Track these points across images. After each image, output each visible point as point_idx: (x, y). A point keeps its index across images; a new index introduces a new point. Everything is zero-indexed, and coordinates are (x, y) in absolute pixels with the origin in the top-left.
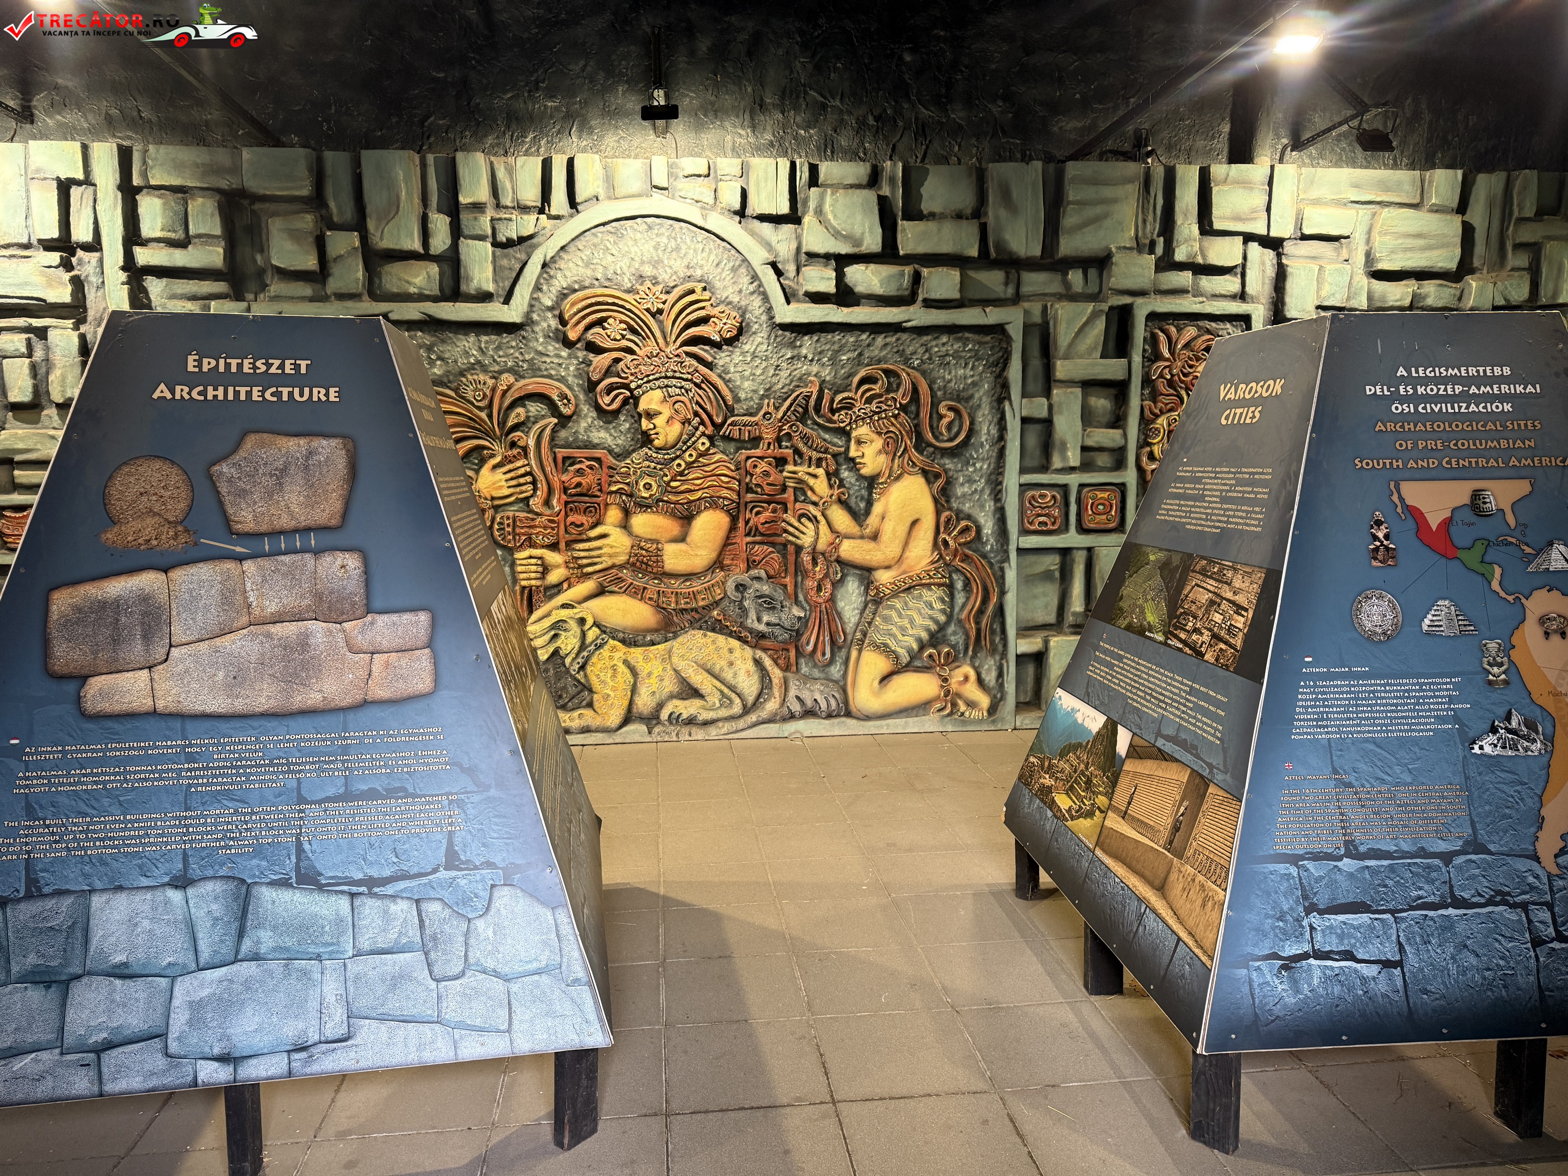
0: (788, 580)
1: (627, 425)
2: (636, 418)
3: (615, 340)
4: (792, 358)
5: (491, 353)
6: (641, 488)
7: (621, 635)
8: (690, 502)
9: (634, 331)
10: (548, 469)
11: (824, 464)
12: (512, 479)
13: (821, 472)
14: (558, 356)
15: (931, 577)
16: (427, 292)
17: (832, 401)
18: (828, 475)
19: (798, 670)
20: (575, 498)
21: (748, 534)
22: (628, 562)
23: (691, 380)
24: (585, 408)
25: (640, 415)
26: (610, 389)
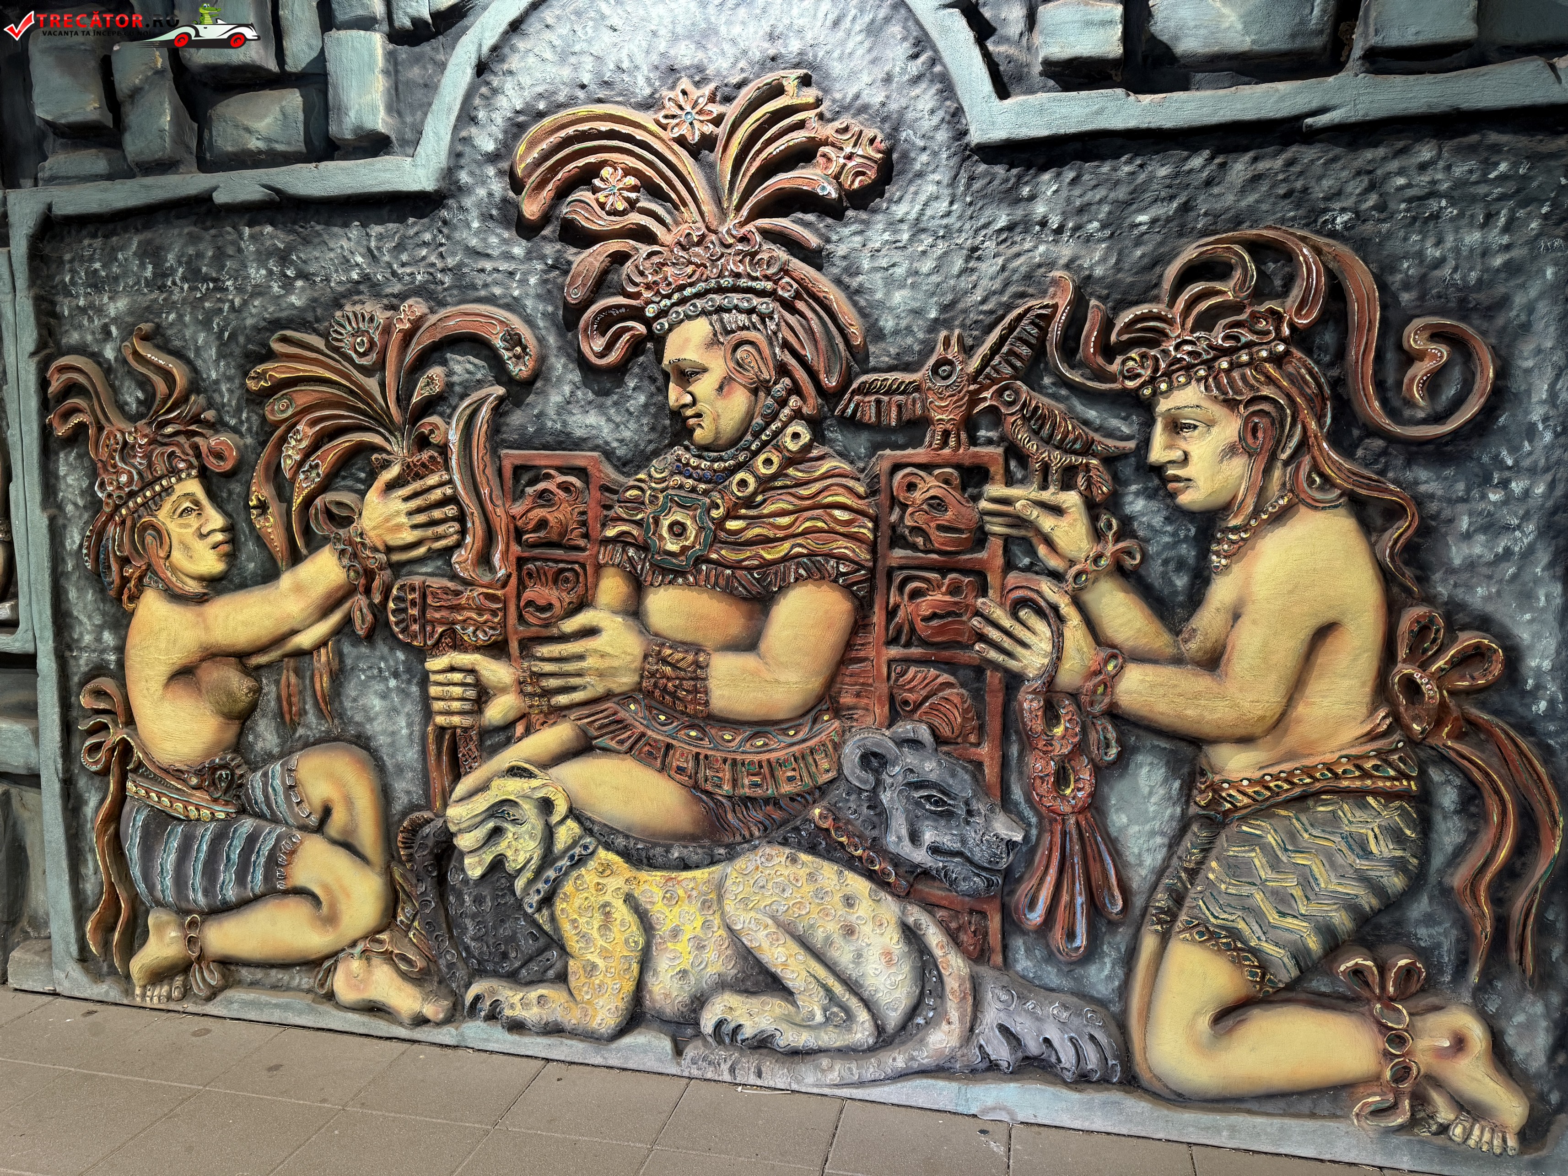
0: (985, 751)
1: (642, 399)
2: (660, 379)
3: (614, 213)
4: (1010, 228)
5: (387, 258)
6: (665, 532)
7: (620, 841)
8: (767, 564)
9: (656, 193)
10: (485, 491)
11: (1081, 481)
12: (419, 510)
13: (1071, 499)
14: (508, 256)
15: (1365, 775)
16: (280, 147)
17: (1107, 325)
18: (1092, 507)
19: (1007, 964)
20: (537, 551)
21: (893, 641)
22: (638, 688)
23: (772, 294)
24: (558, 364)
25: (667, 376)
26: (605, 321)
